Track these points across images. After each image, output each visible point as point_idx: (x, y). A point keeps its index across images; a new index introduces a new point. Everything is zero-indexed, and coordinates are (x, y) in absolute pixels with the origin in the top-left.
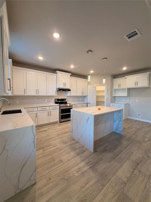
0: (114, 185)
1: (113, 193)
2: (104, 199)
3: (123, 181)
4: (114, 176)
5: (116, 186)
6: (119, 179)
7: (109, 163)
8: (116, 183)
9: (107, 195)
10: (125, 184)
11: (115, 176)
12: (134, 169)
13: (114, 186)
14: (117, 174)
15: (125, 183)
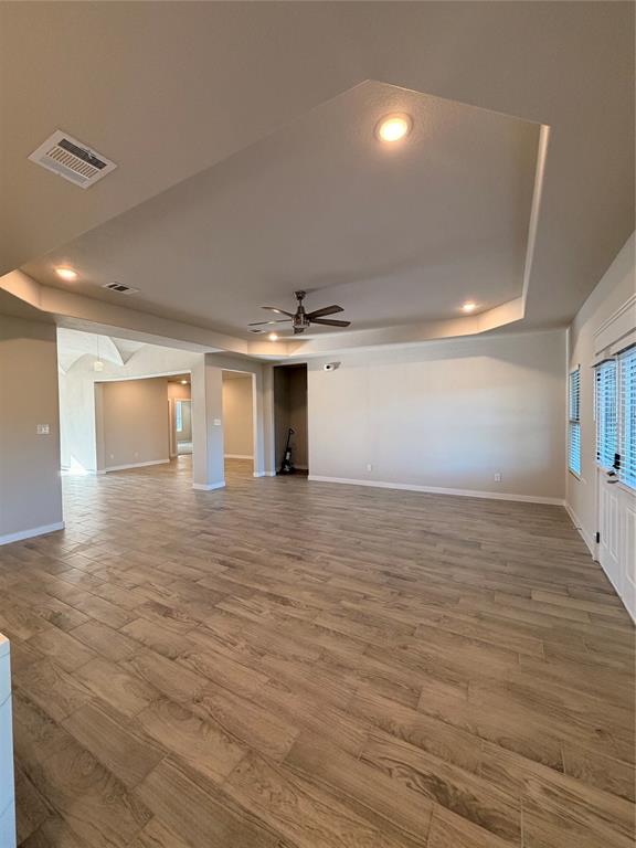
0: (266, 794)
1: (297, 800)
2: (327, 834)
3: (242, 760)
4: (225, 789)
5: (270, 786)
6: (239, 771)
7: (152, 816)
8: (258, 785)
9: (311, 824)
10: (251, 754)
11: (229, 789)
12: (190, 714)
13: (272, 794)
14: (218, 779)
15: (250, 752)
